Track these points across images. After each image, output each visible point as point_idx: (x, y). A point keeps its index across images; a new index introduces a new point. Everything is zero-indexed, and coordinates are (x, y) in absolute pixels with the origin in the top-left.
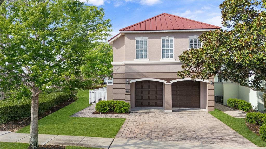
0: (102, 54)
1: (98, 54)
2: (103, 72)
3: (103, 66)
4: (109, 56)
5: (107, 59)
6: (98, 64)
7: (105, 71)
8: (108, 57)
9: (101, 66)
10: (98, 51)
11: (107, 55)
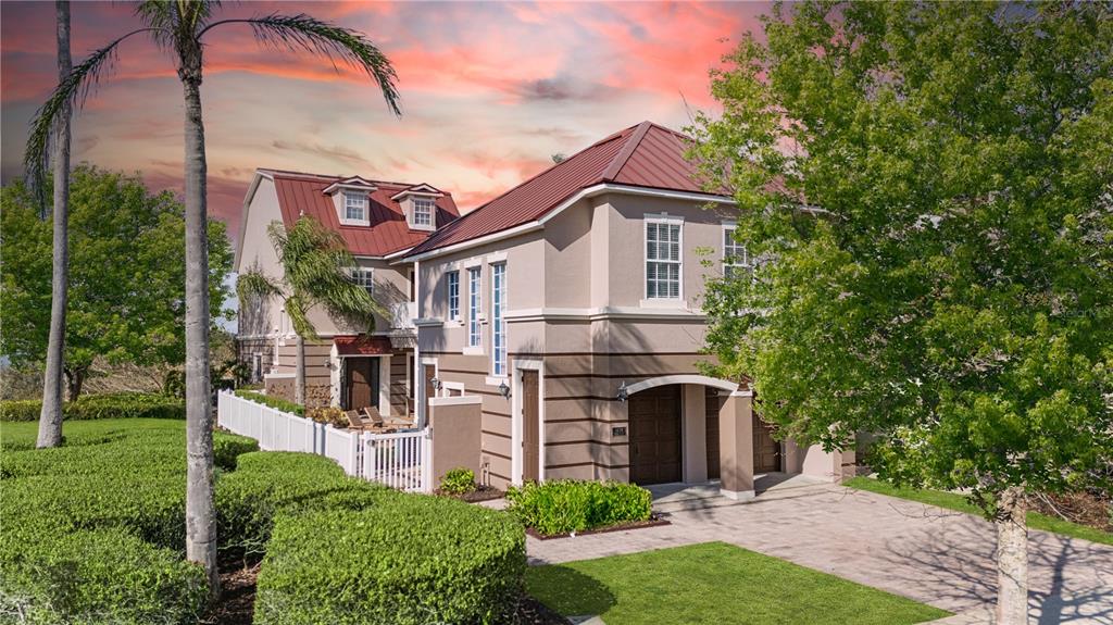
0: (100, 243)
4: (148, 255)
5: (131, 275)
8: (140, 263)
11: (136, 249)
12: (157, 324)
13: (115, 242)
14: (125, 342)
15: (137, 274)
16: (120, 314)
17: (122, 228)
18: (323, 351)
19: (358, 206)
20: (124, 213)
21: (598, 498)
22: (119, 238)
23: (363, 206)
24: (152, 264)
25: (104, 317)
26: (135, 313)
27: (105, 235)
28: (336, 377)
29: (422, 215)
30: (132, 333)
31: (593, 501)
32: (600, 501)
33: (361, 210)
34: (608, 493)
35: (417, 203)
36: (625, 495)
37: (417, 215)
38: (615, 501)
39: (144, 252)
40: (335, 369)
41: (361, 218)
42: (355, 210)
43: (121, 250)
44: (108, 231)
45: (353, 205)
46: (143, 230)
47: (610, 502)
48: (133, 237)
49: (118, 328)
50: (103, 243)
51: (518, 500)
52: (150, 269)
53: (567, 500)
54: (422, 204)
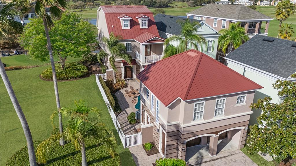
0: (65, 26)
1: (58, 26)
2: (68, 52)
3: (67, 45)
4: (78, 29)
5: (74, 33)
6: (58, 41)
7: (71, 51)
8: (76, 31)
9: (63, 43)
10: (58, 22)
11: (75, 27)
12: (82, 45)
13: (69, 26)
14: (73, 50)
15: (76, 33)
16: (72, 43)
17: (71, 23)
18: (119, 64)
19: (127, 23)
20: (71, 19)
21: (175, 163)
22: (70, 25)
23: (128, 23)
24: (79, 31)
25: (67, 44)
26: (76, 43)
27: (67, 24)
28: (123, 70)
29: (144, 24)
30: (75, 48)
31: (174, 164)
32: (175, 164)
33: (128, 24)
34: (177, 162)
35: (143, 21)
36: (180, 162)
37: (143, 24)
38: (178, 164)
39: (77, 28)
40: (122, 68)
41: (128, 27)
42: (126, 24)
43: (71, 28)
44: (67, 23)
45: (125, 23)
46: (76, 23)
47: (177, 164)
48: (74, 25)
49: (71, 46)
50: (66, 26)
51: (158, 163)
52: (79, 32)
53: (168, 164)
54: (144, 21)
